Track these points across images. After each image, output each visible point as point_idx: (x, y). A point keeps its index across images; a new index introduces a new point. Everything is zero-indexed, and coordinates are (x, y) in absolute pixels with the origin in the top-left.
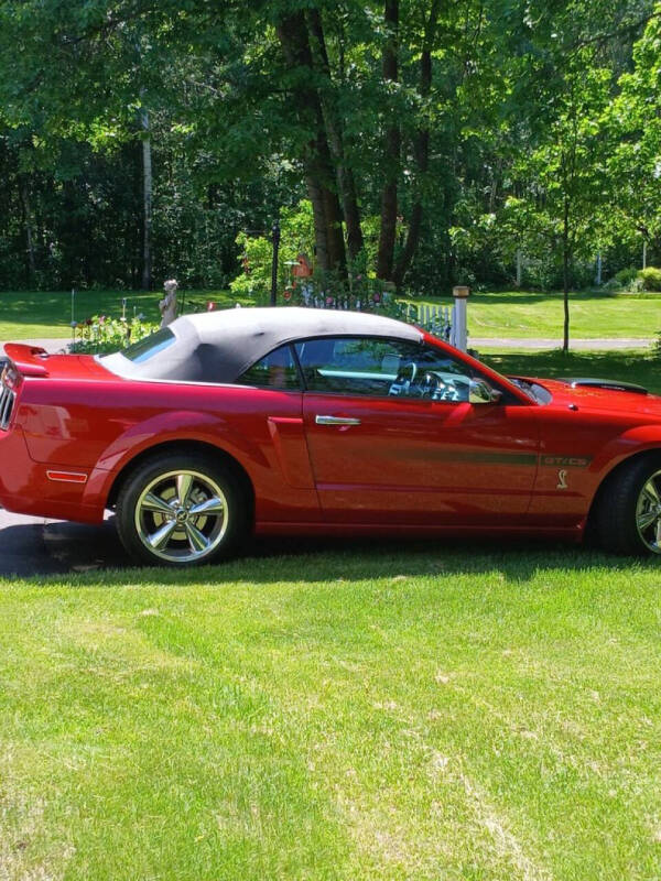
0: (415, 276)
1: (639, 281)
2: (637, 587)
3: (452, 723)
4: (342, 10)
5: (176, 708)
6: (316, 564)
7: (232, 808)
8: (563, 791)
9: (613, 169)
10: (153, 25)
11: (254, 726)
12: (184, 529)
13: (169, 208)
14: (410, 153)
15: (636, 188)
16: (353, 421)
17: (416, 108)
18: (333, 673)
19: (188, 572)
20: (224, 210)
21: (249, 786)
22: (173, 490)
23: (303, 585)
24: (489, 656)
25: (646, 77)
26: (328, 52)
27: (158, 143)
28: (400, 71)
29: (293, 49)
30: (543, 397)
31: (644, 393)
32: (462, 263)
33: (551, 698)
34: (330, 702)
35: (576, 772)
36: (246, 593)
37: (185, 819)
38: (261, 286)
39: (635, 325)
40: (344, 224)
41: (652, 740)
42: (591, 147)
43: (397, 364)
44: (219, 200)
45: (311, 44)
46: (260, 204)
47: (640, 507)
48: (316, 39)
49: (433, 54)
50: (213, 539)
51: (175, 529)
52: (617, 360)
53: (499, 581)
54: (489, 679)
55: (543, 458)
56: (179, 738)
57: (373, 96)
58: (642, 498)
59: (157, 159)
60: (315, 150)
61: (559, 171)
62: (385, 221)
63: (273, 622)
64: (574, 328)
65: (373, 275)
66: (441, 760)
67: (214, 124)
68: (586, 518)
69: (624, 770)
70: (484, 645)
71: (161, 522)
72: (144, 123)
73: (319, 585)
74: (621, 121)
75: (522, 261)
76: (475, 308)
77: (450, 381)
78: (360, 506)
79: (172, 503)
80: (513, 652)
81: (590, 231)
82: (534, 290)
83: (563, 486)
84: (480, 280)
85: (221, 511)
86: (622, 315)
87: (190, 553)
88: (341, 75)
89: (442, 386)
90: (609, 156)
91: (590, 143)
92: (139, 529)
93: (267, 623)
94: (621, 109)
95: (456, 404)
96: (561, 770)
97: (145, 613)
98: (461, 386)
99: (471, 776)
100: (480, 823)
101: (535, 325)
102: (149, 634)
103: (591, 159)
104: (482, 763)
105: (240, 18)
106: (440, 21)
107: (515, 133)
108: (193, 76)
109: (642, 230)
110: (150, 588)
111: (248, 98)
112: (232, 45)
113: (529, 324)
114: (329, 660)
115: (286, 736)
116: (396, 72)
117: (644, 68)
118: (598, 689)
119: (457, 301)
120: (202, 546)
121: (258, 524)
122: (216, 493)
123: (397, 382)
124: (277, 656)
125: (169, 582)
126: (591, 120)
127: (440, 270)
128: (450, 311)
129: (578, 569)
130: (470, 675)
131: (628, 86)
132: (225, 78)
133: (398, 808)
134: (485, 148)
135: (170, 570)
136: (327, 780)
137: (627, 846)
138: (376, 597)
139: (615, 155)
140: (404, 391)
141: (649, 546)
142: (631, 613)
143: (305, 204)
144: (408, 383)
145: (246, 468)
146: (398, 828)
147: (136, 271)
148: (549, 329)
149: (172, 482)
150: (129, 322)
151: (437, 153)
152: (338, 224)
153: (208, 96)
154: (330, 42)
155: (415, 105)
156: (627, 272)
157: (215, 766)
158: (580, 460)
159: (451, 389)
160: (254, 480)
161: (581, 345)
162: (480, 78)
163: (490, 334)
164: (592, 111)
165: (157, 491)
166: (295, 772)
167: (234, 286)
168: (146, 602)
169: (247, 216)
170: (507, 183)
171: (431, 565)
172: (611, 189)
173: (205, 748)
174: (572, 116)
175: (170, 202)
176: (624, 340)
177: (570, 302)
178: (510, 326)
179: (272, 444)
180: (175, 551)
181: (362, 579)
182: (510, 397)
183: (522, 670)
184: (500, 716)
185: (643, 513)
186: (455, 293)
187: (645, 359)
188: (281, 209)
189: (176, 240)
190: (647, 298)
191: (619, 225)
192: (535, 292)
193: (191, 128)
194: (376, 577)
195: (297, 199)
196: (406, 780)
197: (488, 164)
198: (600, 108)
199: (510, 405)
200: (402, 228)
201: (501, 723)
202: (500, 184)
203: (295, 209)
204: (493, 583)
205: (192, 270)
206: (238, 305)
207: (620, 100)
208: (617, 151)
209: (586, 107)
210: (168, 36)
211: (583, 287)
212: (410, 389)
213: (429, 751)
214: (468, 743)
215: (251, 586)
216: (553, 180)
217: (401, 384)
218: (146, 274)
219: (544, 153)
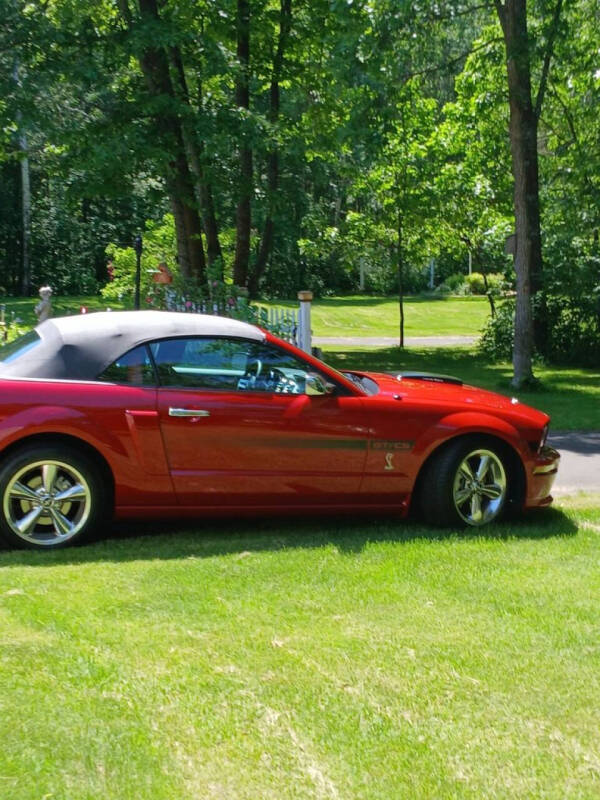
0: (269, 283)
1: (466, 286)
2: (453, 555)
3: (283, 682)
4: (199, 45)
5: (35, 678)
6: (173, 543)
7: (79, 766)
8: (378, 739)
9: (439, 187)
10: (27, 56)
11: (104, 692)
12: (49, 515)
13: (46, 221)
14: (263, 172)
15: (459, 204)
16: (204, 413)
17: (264, 133)
18: (180, 642)
19: (53, 554)
20: (97, 223)
21: (97, 747)
22: (39, 478)
23: (158, 563)
24: (320, 621)
25: (466, 106)
26: (187, 82)
27: (35, 162)
28: (251, 99)
29: (154, 78)
30: (372, 388)
31: (459, 383)
32: (313, 270)
33: (372, 657)
34: (175, 668)
35: (390, 721)
36: (106, 572)
37: (35, 779)
38: (129, 292)
39: (462, 325)
40: (203, 236)
41: (458, 690)
42: (420, 168)
43: (244, 362)
44: (93, 213)
45: (171, 74)
46: (130, 217)
47: (457, 485)
48: (176, 70)
49: (280, 84)
50: (76, 524)
51: (42, 515)
52: (446, 355)
53: (333, 554)
54: (319, 642)
55: (372, 442)
56: (34, 705)
57: (228, 122)
58: (459, 477)
59: (35, 177)
60: (176, 170)
61: (393, 189)
62: (240, 233)
63: (128, 597)
64: (409, 327)
65: (230, 281)
66: (272, 715)
67: (84, 146)
68: (409, 496)
69: (433, 718)
70: (317, 611)
71: (28, 508)
72: (21, 144)
73: (173, 563)
74: (445, 145)
75: (365, 268)
76: (324, 311)
77: (291, 376)
78: (212, 490)
79: (39, 491)
80: (343, 617)
81: (420, 241)
82: (374, 293)
83: (390, 467)
84: (328, 285)
85: (84, 497)
86: (452, 316)
87: (55, 536)
88: (199, 103)
89: (284, 380)
90: (436, 175)
91: (419, 163)
92: (7, 515)
93: (123, 598)
94: (445, 135)
95: (296, 395)
96: (376, 719)
97: (11, 592)
98: (300, 380)
99: (298, 729)
100: (303, 770)
101: (376, 325)
102: (13, 612)
103: (421, 178)
104: (309, 717)
105: (106, 50)
106: (286, 56)
107: (356, 155)
108: (67, 102)
109: (465, 241)
110: (17, 569)
111: (115, 123)
112: (100, 75)
113: (371, 324)
114: (177, 629)
115: (133, 701)
116: (248, 101)
117: (464, 97)
118: (414, 647)
119: (302, 304)
120: (67, 530)
121: (118, 508)
122: (79, 481)
123: (245, 377)
124: (130, 628)
125: (34, 564)
126: (421, 144)
127: (292, 277)
128: (296, 314)
129: (403, 542)
130: (303, 638)
131: (451, 114)
132: (95, 104)
133: (230, 760)
134: (330, 168)
135: (36, 552)
136: (168, 739)
137: (431, 785)
138: (224, 571)
139: (441, 174)
140: (250, 384)
141: (465, 519)
142: (447, 578)
143: (169, 217)
144: (254, 378)
145: (107, 458)
146: (230, 779)
147: (16, 279)
148: (388, 328)
149: (38, 472)
150: (8, 325)
151: (288, 172)
152: (197, 236)
153: (81, 120)
154: (190, 72)
155: (264, 131)
156: (455, 277)
157: (65, 729)
158: (404, 444)
159: (292, 383)
160: (114, 469)
161: (415, 342)
162: (322, 106)
163: (337, 333)
164: (420, 135)
165: (24, 480)
166: (140, 732)
167: (105, 292)
168: (12, 583)
169: (118, 229)
170: (350, 200)
171: (275, 541)
172: (438, 204)
173: (58, 714)
174: (403, 140)
175: (47, 216)
176: (453, 338)
177: (404, 304)
178: (355, 326)
179: (129, 435)
180: (41, 535)
181: (211, 556)
182: (343, 389)
183: (349, 633)
184: (327, 674)
185: (460, 490)
186: (301, 297)
187: (471, 354)
188: (147, 223)
189: (53, 251)
190: (473, 300)
191: (445, 235)
192: (376, 295)
193: (64, 149)
194: (224, 554)
195: (162, 213)
196: (239, 736)
197: (334, 183)
198: (428, 133)
199: (342, 396)
200: (255, 239)
201: (327, 680)
202: (344, 200)
203: (160, 223)
204: (328, 556)
205: (68, 277)
206: (109, 309)
207: (445, 126)
208: (443, 171)
209: (415, 132)
210: (42, 67)
211: (418, 292)
212: (256, 384)
213: (262, 708)
214: (298, 699)
215: (110, 565)
216: (388, 197)
217: (248, 379)
218: (25, 282)
219: (379, 173)
